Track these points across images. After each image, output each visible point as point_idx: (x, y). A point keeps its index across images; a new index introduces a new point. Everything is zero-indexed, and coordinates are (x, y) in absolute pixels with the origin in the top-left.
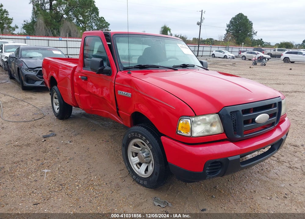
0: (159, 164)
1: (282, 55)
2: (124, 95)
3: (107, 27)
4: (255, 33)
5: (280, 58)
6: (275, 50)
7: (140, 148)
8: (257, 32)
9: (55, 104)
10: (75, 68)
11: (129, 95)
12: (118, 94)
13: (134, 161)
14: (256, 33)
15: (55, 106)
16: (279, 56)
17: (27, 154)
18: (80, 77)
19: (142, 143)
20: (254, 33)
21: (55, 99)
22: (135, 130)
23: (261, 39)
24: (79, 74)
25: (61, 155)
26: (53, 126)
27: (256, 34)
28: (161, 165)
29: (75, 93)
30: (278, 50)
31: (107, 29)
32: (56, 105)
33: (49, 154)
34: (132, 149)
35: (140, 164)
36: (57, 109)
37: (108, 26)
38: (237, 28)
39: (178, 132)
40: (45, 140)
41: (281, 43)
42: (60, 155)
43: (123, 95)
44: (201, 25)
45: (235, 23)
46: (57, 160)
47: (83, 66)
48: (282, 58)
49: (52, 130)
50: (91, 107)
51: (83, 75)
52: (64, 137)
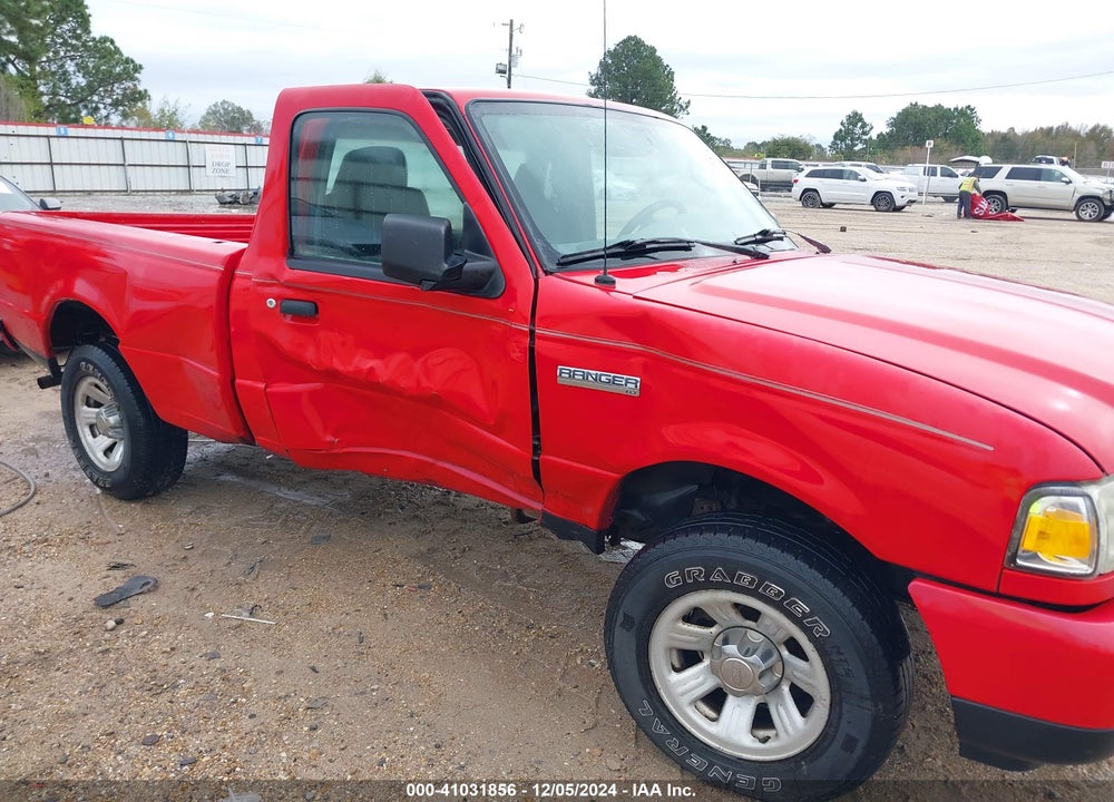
0: (868, 704)
1: (796, 181)
2: (598, 387)
3: (133, 79)
4: (684, 106)
5: (790, 191)
6: (763, 166)
7: (714, 630)
8: (689, 102)
9: (87, 430)
10: (234, 260)
11: (629, 384)
12: (560, 381)
13: (688, 686)
14: (687, 107)
15: (90, 438)
16: (787, 186)
17: (73, 716)
18: (271, 303)
19: (736, 606)
20: (681, 107)
21: (88, 405)
22: (710, 553)
23: (703, 127)
24: (267, 290)
25: (250, 690)
26: (110, 537)
27: (689, 109)
28: (881, 706)
29: (238, 381)
30: (776, 165)
31: (130, 84)
32: (94, 436)
33: (185, 697)
34: (673, 639)
35: (715, 700)
36: (100, 455)
37: (137, 75)
38: (626, 87)
39: (1018, 561)
40: (119, 622)
41: (775, 142)
42: (246, 693)
43: (590, 384)
44: (510, 75)
45: (618, 69)
46: (246, 724)
47: (285, 255)
48: (797, 190)
49: (121, 561)
50: (329, 438)
51: (289, 293)
52: (202, 588)
